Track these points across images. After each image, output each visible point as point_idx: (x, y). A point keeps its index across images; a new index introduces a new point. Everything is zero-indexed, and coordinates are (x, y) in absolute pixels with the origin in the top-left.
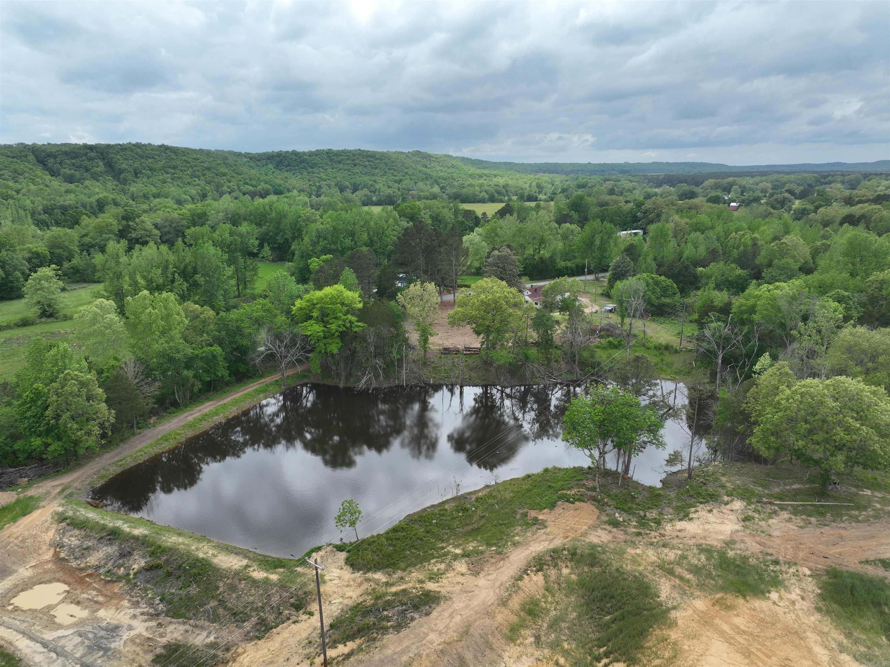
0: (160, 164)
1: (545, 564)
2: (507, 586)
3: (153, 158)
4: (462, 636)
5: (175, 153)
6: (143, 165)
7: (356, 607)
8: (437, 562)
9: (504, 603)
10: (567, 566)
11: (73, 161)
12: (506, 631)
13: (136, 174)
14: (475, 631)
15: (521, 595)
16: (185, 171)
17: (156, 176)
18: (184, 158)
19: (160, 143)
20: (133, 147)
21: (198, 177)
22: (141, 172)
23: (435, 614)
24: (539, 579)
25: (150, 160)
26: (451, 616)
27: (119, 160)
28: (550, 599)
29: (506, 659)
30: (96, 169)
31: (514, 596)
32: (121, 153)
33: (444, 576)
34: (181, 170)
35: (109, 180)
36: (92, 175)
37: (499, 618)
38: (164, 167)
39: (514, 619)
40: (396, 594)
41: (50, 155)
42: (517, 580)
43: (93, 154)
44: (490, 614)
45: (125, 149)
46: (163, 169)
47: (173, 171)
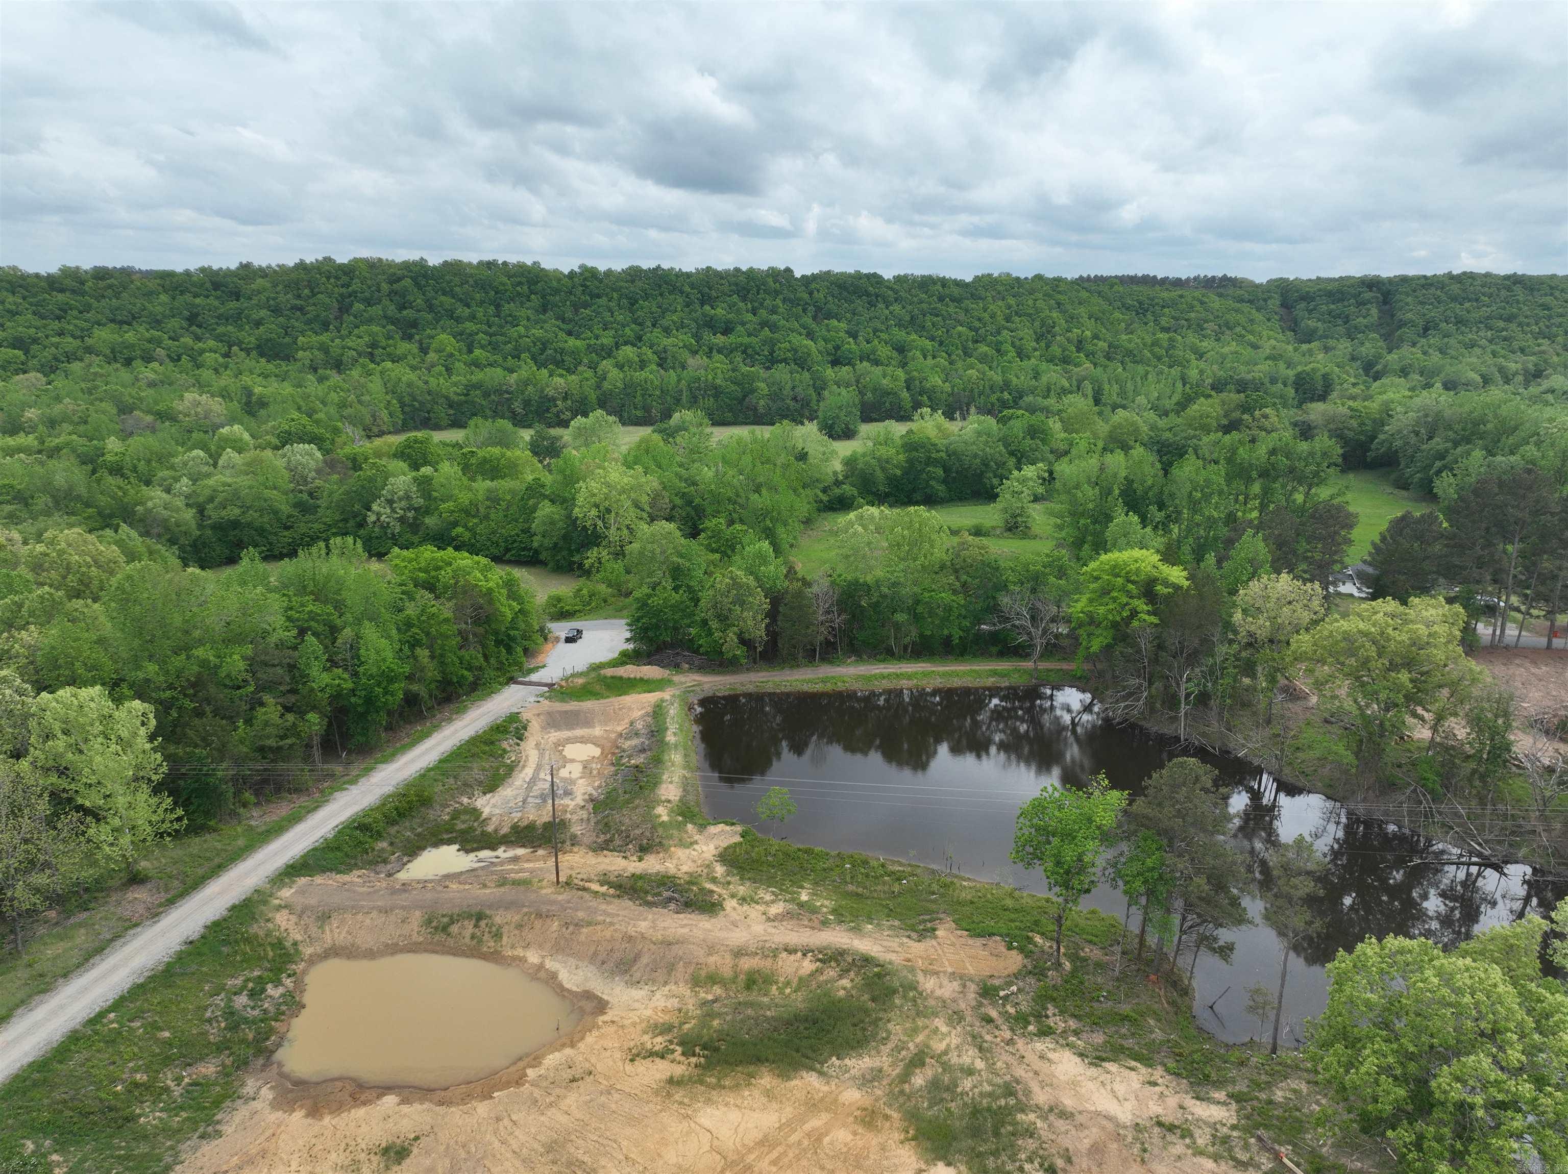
0: (1485, 311)
1: (836, 961)
2: (767, 945)
3: (1477, 300)
4: (661, 943)
5: (1532, 290)
6: (1448, 313)
7: (669, 877)
8: (773, 892)
9: (739, 953)
10: (852, 981)
11: (1332, 306)
12: (703, 973)
13: (1426, 329)
14: (677, 950)
15: (768, 963)
16: (1528, 325)
17: (1462, 333)
18: (1548, 299)
19: (1510, 272)
20: (1447, 281)
21: (1551, 338)
22: (1436, 326)
23: (681, 916)
24: (808, 966)
25: (1467, 305)
26: (683, 926)
27: (1407, 304)
28: (788, 991)
29: (667, 988)
30: (1361, 319)
31: (757, 958)
32: (1418, 293)
33: (753, 905)
34: (1520, 325)
35: (1373, 339)
36: (1348, 329)
37: (712, 960)
38: (1488, 318)
39: (727, 972)
40: (702, 890)
41: (1307, 298)
42: (786, 950)
43: (1368, 295)
44: (711, 950)
45: (1431, 285)
46: (1486, 323)
47: (1501, 324)
